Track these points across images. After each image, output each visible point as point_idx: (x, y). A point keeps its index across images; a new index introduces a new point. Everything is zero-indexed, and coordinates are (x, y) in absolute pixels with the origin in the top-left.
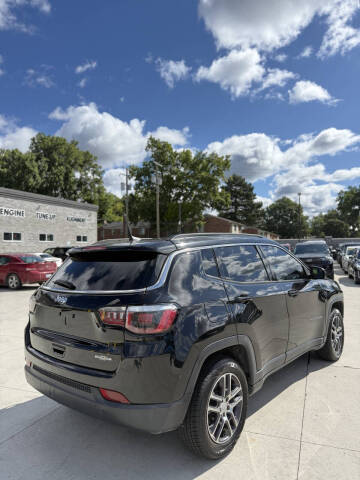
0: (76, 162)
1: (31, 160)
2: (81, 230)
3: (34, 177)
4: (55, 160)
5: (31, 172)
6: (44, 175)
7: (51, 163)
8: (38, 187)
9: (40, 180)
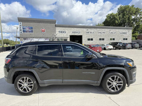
0: (132, 13)
1: (117, 15)
2: (125, 36)
3: (118, 21)
4: (125, 14)
5: (116, 19)
6: (121, 19)
7: (124, 15)
8: (119, 23)
9: (119, 21)
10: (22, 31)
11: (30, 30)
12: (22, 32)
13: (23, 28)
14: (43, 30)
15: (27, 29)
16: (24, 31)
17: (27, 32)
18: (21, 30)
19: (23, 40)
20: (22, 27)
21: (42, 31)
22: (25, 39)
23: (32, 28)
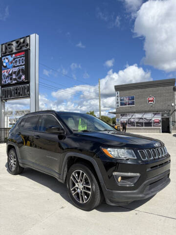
10: (119, 104)
11: (130, 102)
12: (119, 106)
13: (121, 100)
14: (150, 99)
15: (126, 100)
16: (122, 104)
17: (126, 105)
18: (117, 103)
19: (120, 117)
20: (119, 98)
21: (149, 101)
22: (122, 115)
23: (133, 98)
